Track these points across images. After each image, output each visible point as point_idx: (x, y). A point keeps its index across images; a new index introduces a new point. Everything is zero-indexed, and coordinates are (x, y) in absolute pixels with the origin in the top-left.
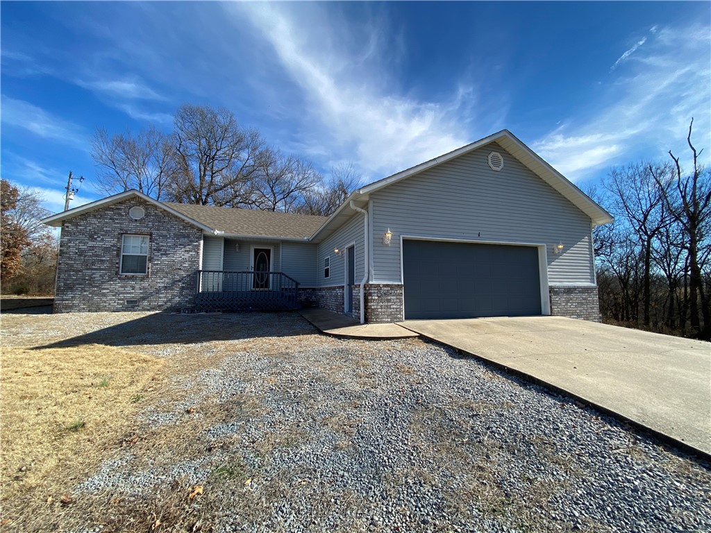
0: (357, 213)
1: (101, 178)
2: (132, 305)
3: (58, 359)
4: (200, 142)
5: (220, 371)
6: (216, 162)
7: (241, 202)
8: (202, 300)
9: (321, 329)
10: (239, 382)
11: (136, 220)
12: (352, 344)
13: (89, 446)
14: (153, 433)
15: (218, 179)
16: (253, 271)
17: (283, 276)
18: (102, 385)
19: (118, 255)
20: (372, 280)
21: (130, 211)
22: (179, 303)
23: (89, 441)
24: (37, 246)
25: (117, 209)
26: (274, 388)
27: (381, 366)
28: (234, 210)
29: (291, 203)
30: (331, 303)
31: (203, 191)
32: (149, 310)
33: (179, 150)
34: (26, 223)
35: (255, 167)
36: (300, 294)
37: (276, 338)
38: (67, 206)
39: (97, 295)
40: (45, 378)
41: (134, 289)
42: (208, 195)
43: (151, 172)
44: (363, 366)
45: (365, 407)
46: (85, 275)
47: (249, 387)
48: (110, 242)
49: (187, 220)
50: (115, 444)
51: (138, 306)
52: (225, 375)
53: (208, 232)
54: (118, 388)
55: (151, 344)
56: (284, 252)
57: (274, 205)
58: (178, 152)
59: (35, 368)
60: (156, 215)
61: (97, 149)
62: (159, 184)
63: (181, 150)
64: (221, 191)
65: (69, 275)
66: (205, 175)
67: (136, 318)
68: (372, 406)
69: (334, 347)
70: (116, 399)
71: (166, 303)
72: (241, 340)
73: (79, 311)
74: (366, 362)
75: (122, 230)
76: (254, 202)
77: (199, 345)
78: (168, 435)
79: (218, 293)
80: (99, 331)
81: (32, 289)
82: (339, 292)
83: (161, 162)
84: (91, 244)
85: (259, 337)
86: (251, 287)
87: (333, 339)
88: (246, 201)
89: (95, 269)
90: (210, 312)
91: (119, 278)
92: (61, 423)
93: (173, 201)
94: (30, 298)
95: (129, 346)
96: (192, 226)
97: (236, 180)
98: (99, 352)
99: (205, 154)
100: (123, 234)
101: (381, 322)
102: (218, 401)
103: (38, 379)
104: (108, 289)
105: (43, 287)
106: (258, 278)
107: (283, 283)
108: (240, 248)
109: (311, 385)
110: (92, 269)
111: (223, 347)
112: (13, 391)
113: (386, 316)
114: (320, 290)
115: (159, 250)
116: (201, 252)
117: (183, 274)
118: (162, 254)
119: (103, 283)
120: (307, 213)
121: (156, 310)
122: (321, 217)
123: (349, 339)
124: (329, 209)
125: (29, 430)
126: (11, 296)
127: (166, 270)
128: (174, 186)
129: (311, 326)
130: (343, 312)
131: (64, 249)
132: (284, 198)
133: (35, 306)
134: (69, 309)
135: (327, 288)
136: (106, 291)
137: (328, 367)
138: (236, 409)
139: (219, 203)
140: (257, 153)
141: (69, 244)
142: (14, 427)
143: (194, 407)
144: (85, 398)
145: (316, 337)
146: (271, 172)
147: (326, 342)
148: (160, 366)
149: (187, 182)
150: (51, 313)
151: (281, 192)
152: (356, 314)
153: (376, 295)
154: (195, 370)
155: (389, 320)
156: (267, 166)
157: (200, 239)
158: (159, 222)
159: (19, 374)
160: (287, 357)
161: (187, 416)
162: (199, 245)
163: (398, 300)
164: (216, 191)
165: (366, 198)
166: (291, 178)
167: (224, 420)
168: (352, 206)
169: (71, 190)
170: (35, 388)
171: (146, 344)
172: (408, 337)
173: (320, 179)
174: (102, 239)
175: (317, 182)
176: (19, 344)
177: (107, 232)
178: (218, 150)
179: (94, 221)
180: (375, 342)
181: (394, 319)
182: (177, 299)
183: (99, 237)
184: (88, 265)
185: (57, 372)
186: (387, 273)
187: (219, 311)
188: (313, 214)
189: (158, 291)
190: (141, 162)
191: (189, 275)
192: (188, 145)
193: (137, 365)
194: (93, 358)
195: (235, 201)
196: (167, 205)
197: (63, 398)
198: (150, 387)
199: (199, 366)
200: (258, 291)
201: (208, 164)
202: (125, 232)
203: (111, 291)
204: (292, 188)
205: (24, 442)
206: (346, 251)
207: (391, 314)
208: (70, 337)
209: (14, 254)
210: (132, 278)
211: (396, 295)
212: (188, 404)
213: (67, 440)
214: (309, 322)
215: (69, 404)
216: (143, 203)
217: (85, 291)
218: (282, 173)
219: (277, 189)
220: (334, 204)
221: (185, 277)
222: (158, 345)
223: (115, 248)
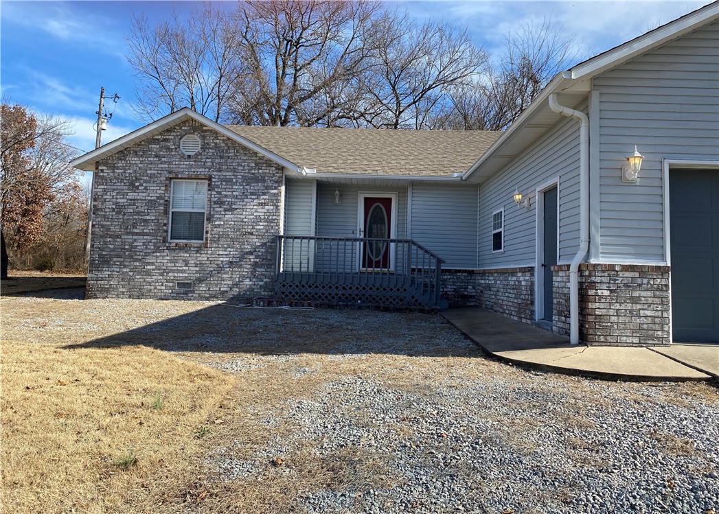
0: (563, 118)
1: (141, 95)
2: (184, 290)
3: (98, 364)
4: (276, 19)
5: (317, 404)
6: (301, 49)
7: (342, 117)
8: (284, 286)
9: (489, 348)
10: (349, 426)
11: (189, 156)
12: (554, 383)
13: (143, 494)
14: (227, 489)
15: (305, 81)
16: (362, 236)
17: (414, 247)
18: (155, 407)
19: (166, 212)
20: (597, 256)
21: (181, 141)
22: (251, 289)
23: (143, 486)
24: (61, 201)
25: (165, 140)
26: (408, 444)
27: (619, 430)
28: (332, 131)
29: (427, 111)
30: (507, 301)
31: (281, 101)
32: (207, 299)
33: (245, 37)
34: (47, 168)
35: (365, 52)
36: (444, 282)
37: (405, 357)
38: (98, 140)
39: (139, 273)
40: (83, 390)
41: (186, 266)
42: (290, 107)
43: (207, 79)
44: (580, 427)
45: (586, 505)
46: (123, 243)
47: (366, 437)
48: (155, 191)
49: (262, 152)
50: (177, 496)
51: (193, 292)
52: (326, 412)
53: (292, 171)
54: (174, 413)
55: (214, 352)
56: (416, 204)
57: (397, 117)
58: (244, 41)
59: (70, 374)
60: (217, 147)
61: (135, 49)
62: (218, 96)
63: (248, 37)
64: (309, 100)
65: (105, 243)
66: (284, 74)
67: (191, 310)
68: (602, 505)
69: (516, 385)
70: (173, 429)
71: (231, 288)
72: (347, 356)
73: (118, 296)
74: (584, 419)
75: (170, 172)
76: (362, 115)
77: (283, 358)
78: (248, 496)
79: (308, 274)
80: (145, 328)
81: (58, 262)
82: (523, 279)
83: (220, 59)
84: (131, 195)
85: (376, 353)
86: (358, 265)
87: (514, 369)
88: (350, 115)
89: (137, 234)
90: (296, 305)
91: (168, 248)
92: (106, 455)
93: (238, 123)
94: (55, 275)
95: (186, 353)
96: (269, 163)
97: (333, 78)
98: (147, 358)
99: (285, 39)
100: (173, 178)
101: (617, 344)
102: (318, 453)
103: (75, 390)
104: (153, 264)
105: (72, 259)
106: (371, 250)
107: (414, 260)
108: (341, 196)
109: (474, 448)
110: (134, 234)
111: (320, 364)
112: (45, 405)
113: (629, 333)
114: (484, 273)
115: (221, 203)
116: (282, 205)
117: (256, 241)
118: (225, 210)
119: (147, 254)
120: (456, 127)
121: (218, 299)
122: (485, 132)
123: (547, 372)
124: (500, 115)
125: (67, 462)
126: (33, 272)
127: (232, 235)
128: (239, 97)
129: (468, 342)
130: (532, 319)
131: (98, 203)
132: (414, 103)
133: (62, 288)
134: (105, 292)
135: (497, 271)
136: (151, 267)
137: (506, 421)
138: (347, 471)
139: (307, 120)
140: (368, 24)
141: (105, 197)
142: (48, 455)
143: (283, 458)
144: (134, 423)
145: (478, 363)
146: (392, 55)
147: (499, 373)
148: (229, 387)
149: (258, 88)
150: (84, 299)
151: (409, 92)
152: (561, 325)
153: (605, 286)
154: (280, 399)
155: (636, 340)
156: (386, 47)
157: (279, 183)
158: (221, 157)
159: (51, 381)
160: (428, 392)
161: (273, 470)
162: (279, 194)
163: (658, 301)
164: (302, 99)
165: (585, 88)
166: (429, 64)
167: (329, 485)
168: (554, 106)
169: (103, 116)
170: (72, 402)
171: (208, 351)
172: (683, 380)
173: (483, 59)
174: (146, 188)
175: (477, 65)
176: (48, 340)
177: (151, 176)
178: (304, 29)
179: (135, 160)
180: (604, 384)
181: (646, 339)
182: (247, 282)
183: (141, 185)
184: (128, 227)
185: (98, 382)
186: (632, 242)
187: (309, 305)
188: (468, 128)
189: (220, 269)
190: (193, 63)
191: (265, 244)
192: (259, 26)
193: (198, 381)
194: (141, 366)
195: (332, 115)
196: (231, 129)
197: (108, 420)
198: (217, 418)
199: (286, 393)
200: (371, 273)
201: (290, 55)
202: (174, 176)
203: (158, 268)
204: (430, 83)
205: (63, 477)
206: (538, 199)
207: (641, 329)
208: (109, 334)
209: (34, 212)
210: (186, 248)
211: (651, 289)
212: (273, 451)
213: (114, 480)
214: (463, 334)
215: (115, 430)
216: (198, 128)
217: (125, 267)
218: (413, 56)
219: (403, 86)
220: (512, 106)
221: (258, 247)
222: (224, 355)
223: (162, 201)
